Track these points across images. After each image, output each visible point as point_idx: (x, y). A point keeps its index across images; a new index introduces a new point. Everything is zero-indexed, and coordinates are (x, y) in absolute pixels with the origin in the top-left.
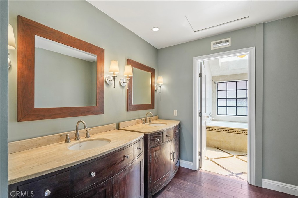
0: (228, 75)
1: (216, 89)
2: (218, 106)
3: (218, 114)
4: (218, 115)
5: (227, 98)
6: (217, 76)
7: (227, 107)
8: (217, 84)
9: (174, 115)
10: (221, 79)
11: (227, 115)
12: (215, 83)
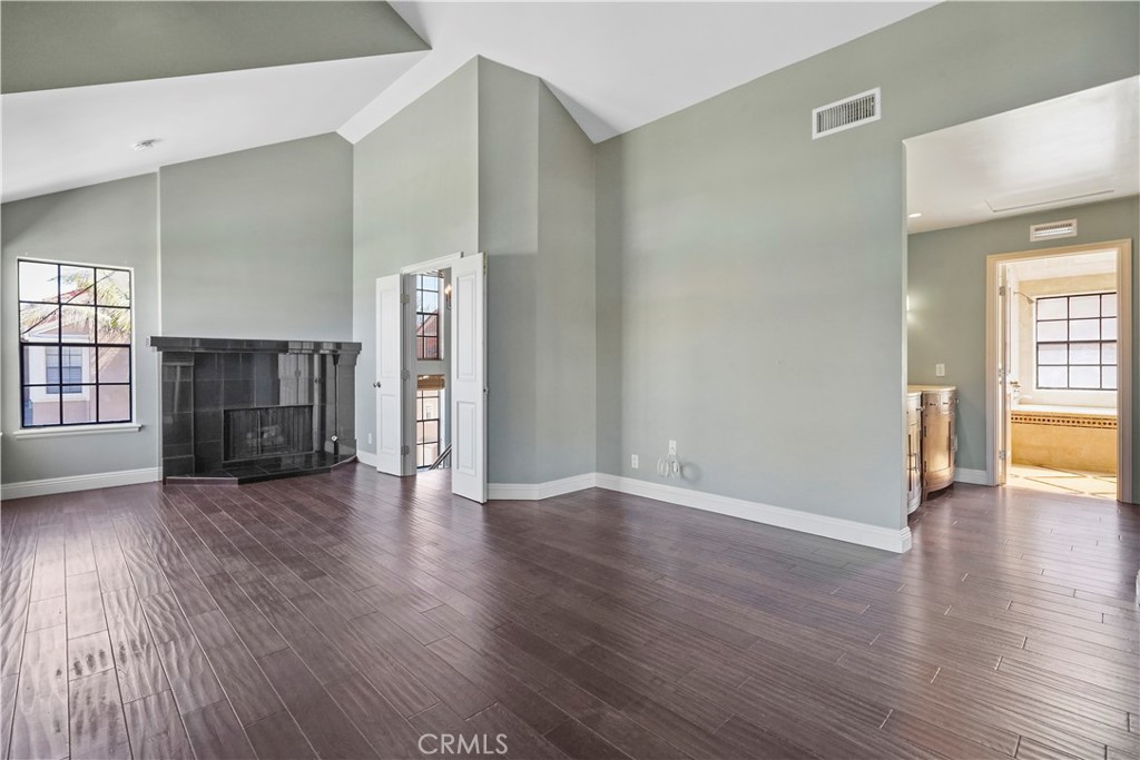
0: (1069, 278)
1: (1031, 315)
2: (1038, 365)
3: (1040, 385)
4: (1038, 388)
5: (1068, 343)
6: (1037, 281)
7: (1068, 365)
8: (1034, 305)
9: (938, 375)
10: (1047, 289)
11: (1068, 388)
12: (1031, 302)
